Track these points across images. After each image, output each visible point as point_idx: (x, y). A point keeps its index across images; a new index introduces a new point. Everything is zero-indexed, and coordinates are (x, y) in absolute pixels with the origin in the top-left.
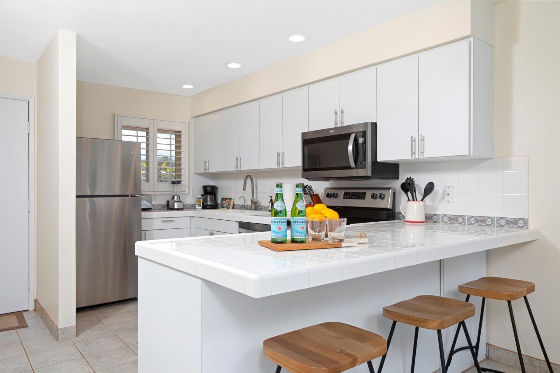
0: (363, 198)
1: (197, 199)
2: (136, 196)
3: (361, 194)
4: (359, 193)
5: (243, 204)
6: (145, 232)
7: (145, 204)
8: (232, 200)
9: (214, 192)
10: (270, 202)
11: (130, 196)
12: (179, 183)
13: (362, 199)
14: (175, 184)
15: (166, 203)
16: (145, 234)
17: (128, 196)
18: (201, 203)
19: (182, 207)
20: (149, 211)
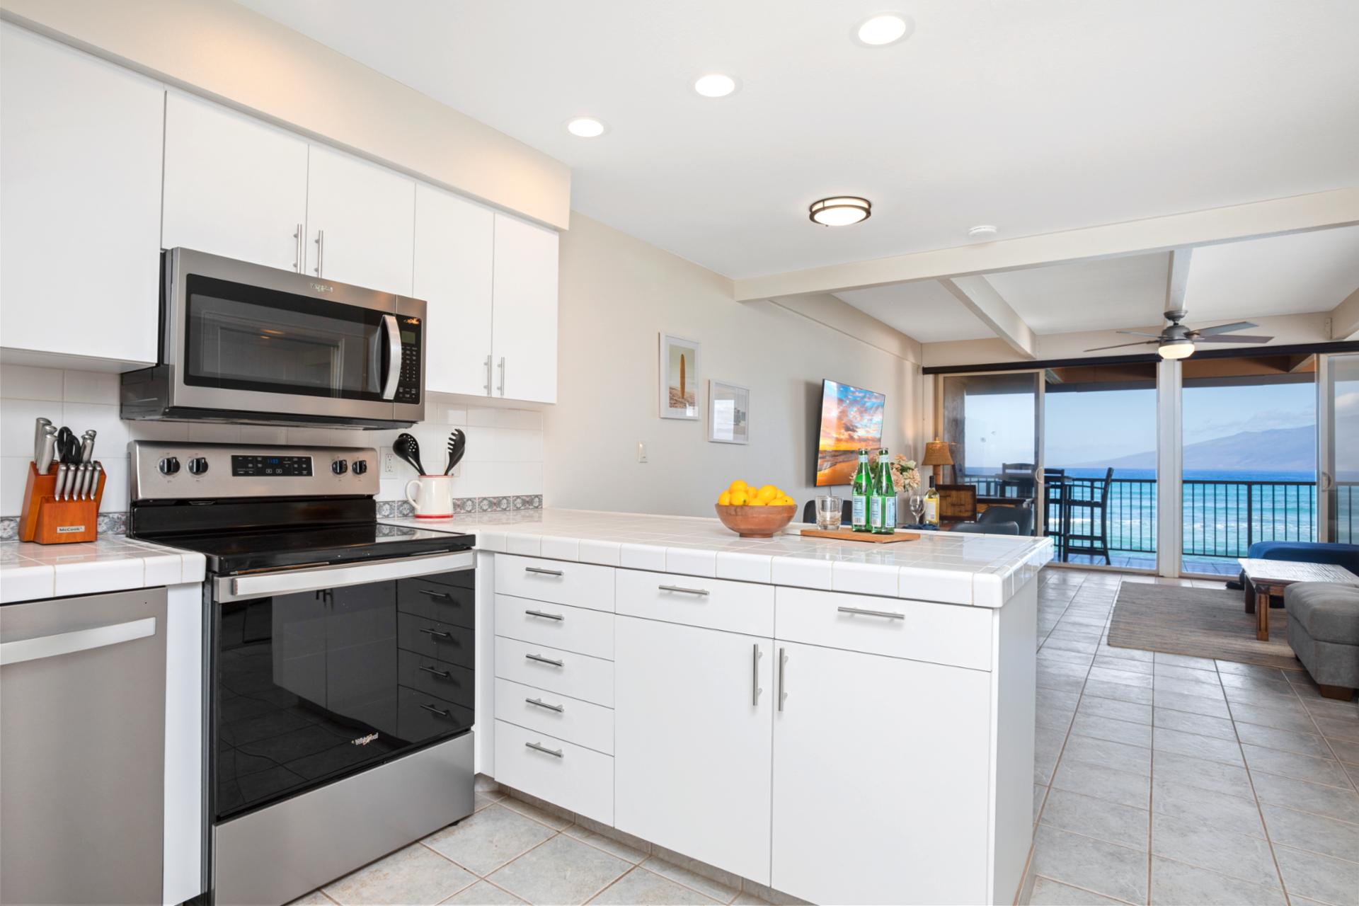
0: (305, 472)
3: (296, 462)
4: (290, 458)
13: (300, 474)
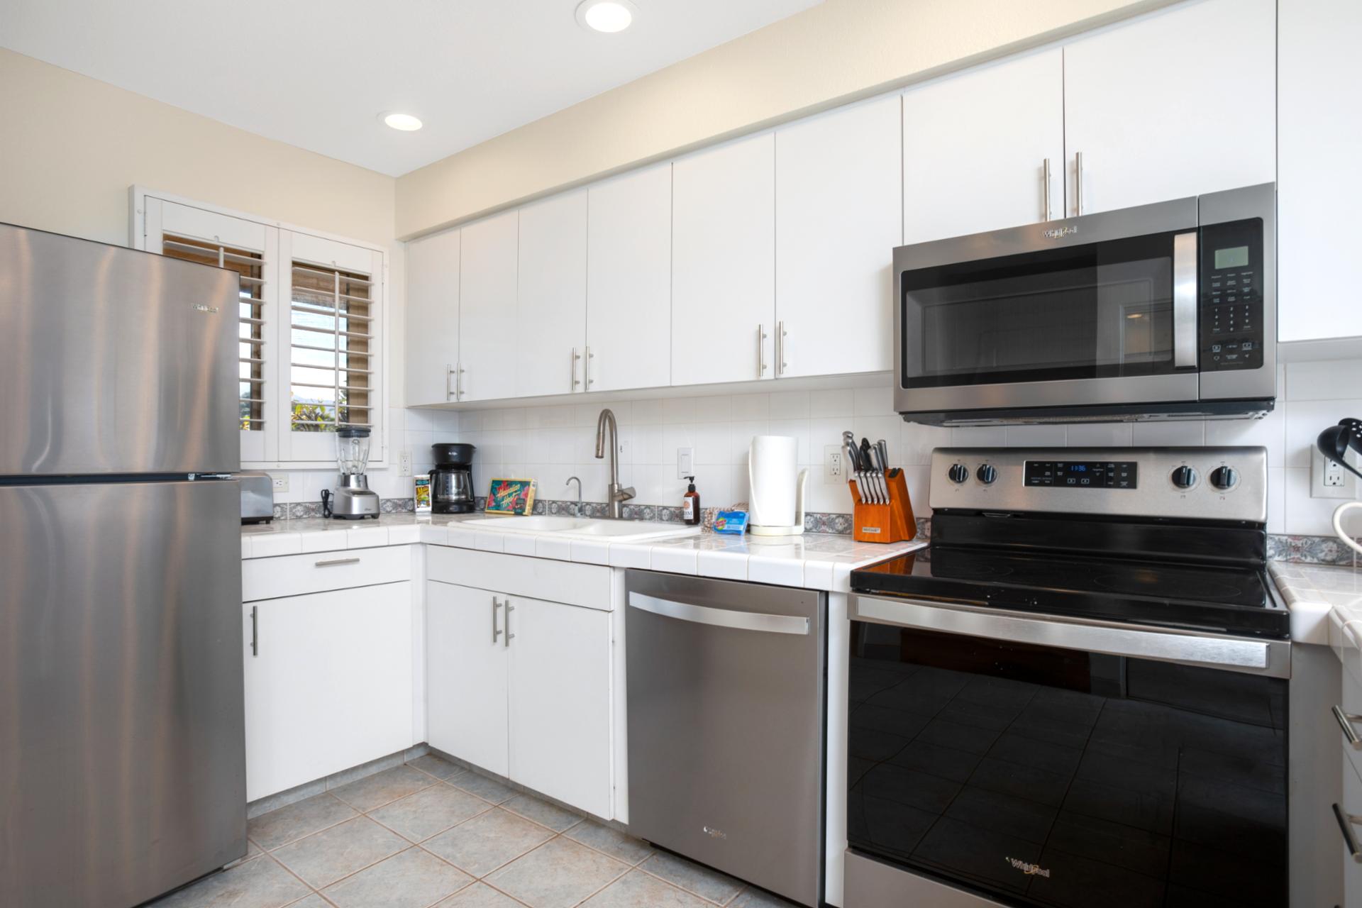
0: (1126, 484)
1: (417, 485)
2: (218, 476)
3: (1110, 470)
4: (1103, 464)
5: (576, 499)
6: (254, 609)
7: (250, 504)
8: (532, 488)
9: (468, 464)
10: (687, 496)
11: (192, 477)
12: (364, 434)
13: (1118, 486)
14: (351, 439)
15: (320, 499)
16: (254, 616)
17: (183, 477)
18: (428, 495)
19: (374, 511)
20: (265, 526)
